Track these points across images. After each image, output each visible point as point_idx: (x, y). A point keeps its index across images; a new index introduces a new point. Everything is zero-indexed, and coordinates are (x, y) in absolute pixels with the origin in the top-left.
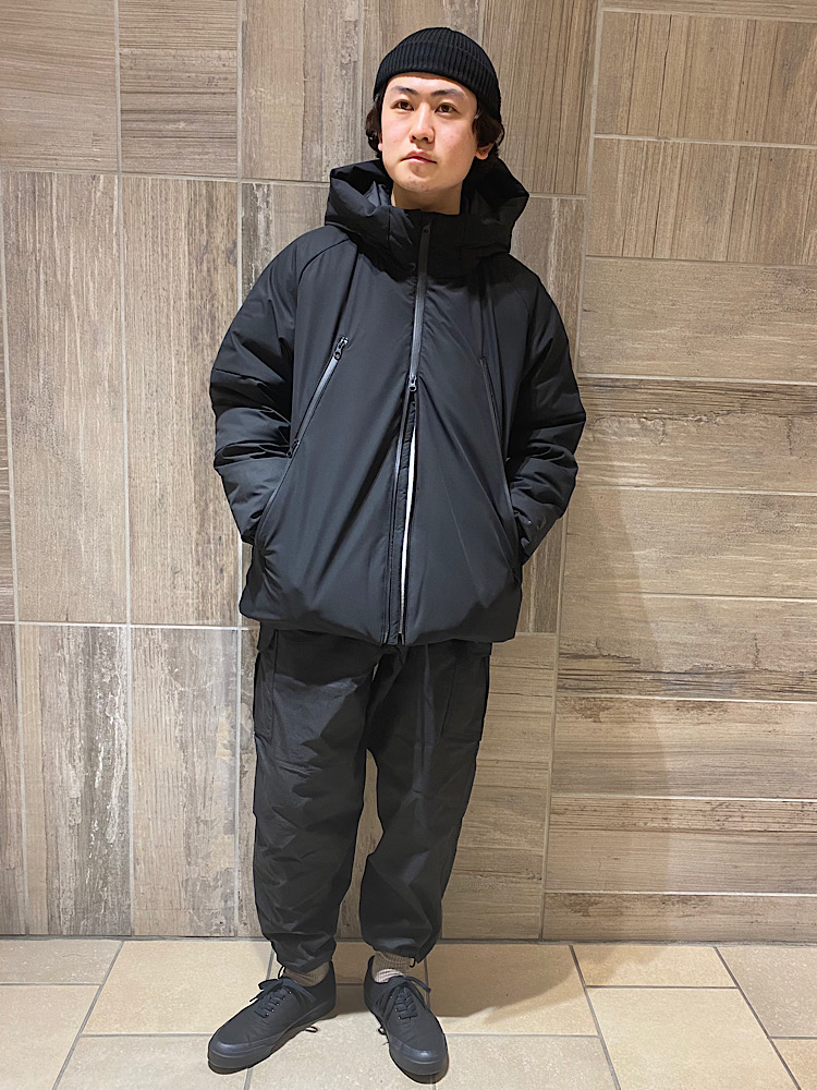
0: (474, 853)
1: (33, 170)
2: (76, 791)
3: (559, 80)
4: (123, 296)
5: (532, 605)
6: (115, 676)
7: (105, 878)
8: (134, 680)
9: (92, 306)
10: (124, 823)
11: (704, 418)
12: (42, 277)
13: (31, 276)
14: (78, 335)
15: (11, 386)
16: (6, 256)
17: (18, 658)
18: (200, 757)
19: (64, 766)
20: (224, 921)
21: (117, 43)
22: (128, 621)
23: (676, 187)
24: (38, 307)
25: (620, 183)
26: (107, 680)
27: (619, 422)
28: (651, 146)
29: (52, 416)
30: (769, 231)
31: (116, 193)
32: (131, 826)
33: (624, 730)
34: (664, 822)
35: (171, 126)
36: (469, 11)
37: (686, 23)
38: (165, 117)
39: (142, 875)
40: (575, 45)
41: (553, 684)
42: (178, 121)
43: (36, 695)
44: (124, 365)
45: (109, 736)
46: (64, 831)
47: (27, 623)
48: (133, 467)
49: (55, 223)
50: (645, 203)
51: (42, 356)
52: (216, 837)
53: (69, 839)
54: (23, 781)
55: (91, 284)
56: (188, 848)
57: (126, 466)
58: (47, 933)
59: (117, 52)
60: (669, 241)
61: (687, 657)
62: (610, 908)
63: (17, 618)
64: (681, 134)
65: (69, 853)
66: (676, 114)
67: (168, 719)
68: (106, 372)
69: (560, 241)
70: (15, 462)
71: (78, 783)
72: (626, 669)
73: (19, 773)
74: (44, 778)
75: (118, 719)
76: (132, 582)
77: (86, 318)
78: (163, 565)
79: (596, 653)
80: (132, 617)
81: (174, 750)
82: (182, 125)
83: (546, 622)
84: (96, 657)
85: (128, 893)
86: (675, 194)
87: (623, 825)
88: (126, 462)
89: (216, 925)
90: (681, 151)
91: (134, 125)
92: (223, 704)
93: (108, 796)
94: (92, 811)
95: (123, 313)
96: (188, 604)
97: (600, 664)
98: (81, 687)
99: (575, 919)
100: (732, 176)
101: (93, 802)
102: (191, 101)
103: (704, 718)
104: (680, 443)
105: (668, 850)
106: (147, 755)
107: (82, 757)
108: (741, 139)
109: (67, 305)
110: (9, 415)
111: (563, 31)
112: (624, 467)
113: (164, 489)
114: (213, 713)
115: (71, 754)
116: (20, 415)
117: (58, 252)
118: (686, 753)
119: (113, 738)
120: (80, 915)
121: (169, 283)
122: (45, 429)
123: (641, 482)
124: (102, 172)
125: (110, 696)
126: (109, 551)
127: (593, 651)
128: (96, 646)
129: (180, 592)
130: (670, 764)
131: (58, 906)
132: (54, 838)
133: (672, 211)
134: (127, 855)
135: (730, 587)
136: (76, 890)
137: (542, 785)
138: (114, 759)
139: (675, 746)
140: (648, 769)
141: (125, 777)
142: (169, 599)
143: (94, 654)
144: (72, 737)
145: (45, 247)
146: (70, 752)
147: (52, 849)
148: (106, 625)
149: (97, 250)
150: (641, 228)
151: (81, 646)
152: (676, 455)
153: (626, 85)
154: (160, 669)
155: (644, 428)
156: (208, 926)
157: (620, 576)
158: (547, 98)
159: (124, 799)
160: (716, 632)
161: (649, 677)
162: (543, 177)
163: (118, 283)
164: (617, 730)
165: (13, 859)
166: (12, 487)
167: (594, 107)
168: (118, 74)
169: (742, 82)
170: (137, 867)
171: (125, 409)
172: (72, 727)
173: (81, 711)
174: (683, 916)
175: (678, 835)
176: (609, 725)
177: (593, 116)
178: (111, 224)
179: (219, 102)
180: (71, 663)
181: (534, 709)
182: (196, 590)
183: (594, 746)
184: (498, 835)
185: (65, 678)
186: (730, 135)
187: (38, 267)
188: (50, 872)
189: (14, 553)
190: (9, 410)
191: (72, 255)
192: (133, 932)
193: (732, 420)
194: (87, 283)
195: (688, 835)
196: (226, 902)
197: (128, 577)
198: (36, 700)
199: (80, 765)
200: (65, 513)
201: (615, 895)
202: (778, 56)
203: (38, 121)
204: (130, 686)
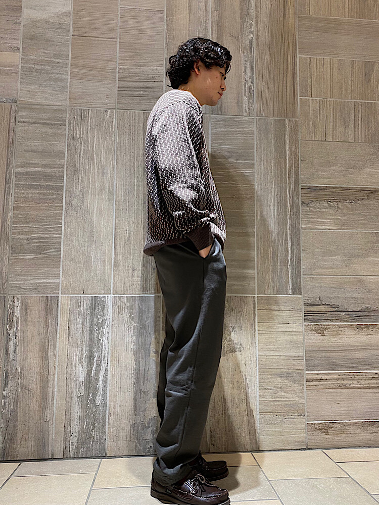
0: (272, 403)
1: (81, 108)
2: (82, 378)
3: (285, 79)
4: (116, 155)
5: (290, 282)
6: (105, 319)
7: (93, 425)
8: (113, 321)
9: (102, 159)
10: (105, 394)
11: (353, 201)
12: (82, 148)
13: (78, 147)
14: (96, 170)
15: (66, 191)
16: (68, 140)
17: (59, 312)
18: (142, 358)
19: (77, 365)
20: (152, 446)
21: (117, 64)
22: (112, 293)
23: (332, 115)
24: (80, 159)
25: (311, 114)
26: (100, 321)
27: (320, 203)
28: (321, 101)
29: (83, 203)
30: (369, 131)
31: (114, 117)
32: (108, 395)
33: (335, 339)
34: (358, 384)
35: (137, 93)
36: (250, 56)
37: (329, 61)
38: (135, 89)
39: (112, 422)
40: (290, 67)
41: (302, 318)
42: (140, 91)
43: (66, 329)
44: (115, 182)
45: (100, 350)
46: (75, 399)
47: (65, 295)
48: (117, 224)
49: (89, 127)
50: (321, 121)
51: (80, 178)
52: (149, 400)
53: (77, 404)
54: (56, 374)
55: (103, 150)
56: (135, 406)
57: (114, 224)
58: (63, 457)
59: (117, 67)
60: (331, 135)
61: (359, 304)
62: (338, 430)
63: (60, 293)
64: (331, 97)
65: (76, 411)
66: (329, 90)
67: (128, 339)
68: (107, 185)
69: (290, 134)
70: (65, 223)
71: (83, 374)
72: (333, 310)
73: (55, 369)
74: (67, 372)
75: (104, 340)
76: (114, 275)
77: (100, 164)
78: (128, 267)
79: (320, 303)
80: (113, 291)
81: (130, 354)
82: (142, 92)
83: (297, 290)
84: (96, 310)
85: (105, 432)
86: (332, 118)
87: (340, 386)
88: (114, 222)
89: (148, 448)
90: (332, 103)
91: (123, 92)
92: (153, 332)
93: (98, 380)
94: (90, 388)
95: (115, 162)
96: (139, 284)
97: (322, 308)
98: (88, 325)
99: (322, 436)
100: (353, 111)
101: (90, 384)
102: (146, 84)
103: (370, 332)
104: (345, 211)
105: (361, 398)
106: (117, 358)
107: (86, 360)
108: (354, 99)
109: (92, 159)
110: (64, 203)
111: (285, 62)
112: (323, 222)
113: (130, 234)
114: (149, 336)
115: (81, 359)
116: (69, 203)
117: (89, 139)
118: (364, 349)
119: (102, 349)
120: (80, 446)
121: (135, 150)
122: (79, 209)
123: (331, 228)
124: (110, 109)
125: (101, 329)
126: (105, 261)
127: (319, 302)
128: (96, 305)
129: (136, 279)
130: (357, 355)
131: (69, 441)
132: (69, 404)
133: (331, 124)
134: (106, 411)
135: (373, 272)
136: (79, 432)
137: (301, 368)
138: (101, 361)
139: (358, 346)
140: (348, 357)
141: (106, 370)
142: (131, 282)
143: (95, 309)
144: (82, 350)
145: (84, 136)
146: (81, 358)
147: (68, 410)
148: (101, 295)
149: (106, 138)
150: (321, 130)
151: (89, 305)
152: (344, 216)
153: (310, 80)
154: (125, 316)
155: (330, 206)
156: (145, 449)
157: (327, 268)
158: (281, 84)
159: (105, 381)
160: (370, 292)
161: (344, 313)
162: (281, 112)
163: (114, 150)
164: (333, 339)
165: (48, 416)
166: (63, 234)
167: (298, 88)
168: (117, 75)
169: (351, 80)
170: (110, 418)
171: (115, 200)
172: (83, 345)
173: (87, 336)
174: (373, 433)
175: (365, 390)
176: (329, 337)
177: (298, 91)
178: (112, 128)
179: (156, 85)
180: (84, 313)
181: (294, 330)
182: (142, 278)
183: (322, 347)
184: (283, 394)
185: (81, 321)
186: (350, 98)
187: (81, 144)
188: (66, 422)
189: (61, 263)
190: (64, 201)
191: (95, 140)
192: (106, 454)
193: (365, 202)
194: (101, 150)
195: (370, 390)
196: (153, 435)
197: (112, 272)
198: (66, 332)
199: (85, 364)
200: (86, 245)
201: (340, 423)
202: (363, 72)
203: (84, 91)
204: (111, 324)
